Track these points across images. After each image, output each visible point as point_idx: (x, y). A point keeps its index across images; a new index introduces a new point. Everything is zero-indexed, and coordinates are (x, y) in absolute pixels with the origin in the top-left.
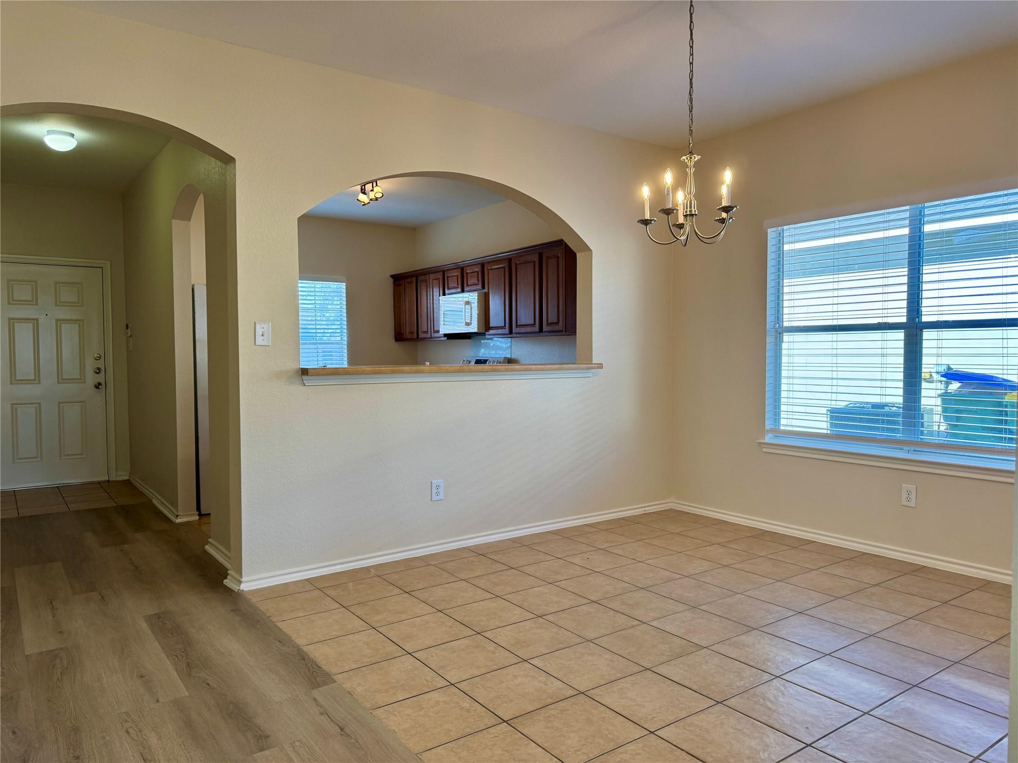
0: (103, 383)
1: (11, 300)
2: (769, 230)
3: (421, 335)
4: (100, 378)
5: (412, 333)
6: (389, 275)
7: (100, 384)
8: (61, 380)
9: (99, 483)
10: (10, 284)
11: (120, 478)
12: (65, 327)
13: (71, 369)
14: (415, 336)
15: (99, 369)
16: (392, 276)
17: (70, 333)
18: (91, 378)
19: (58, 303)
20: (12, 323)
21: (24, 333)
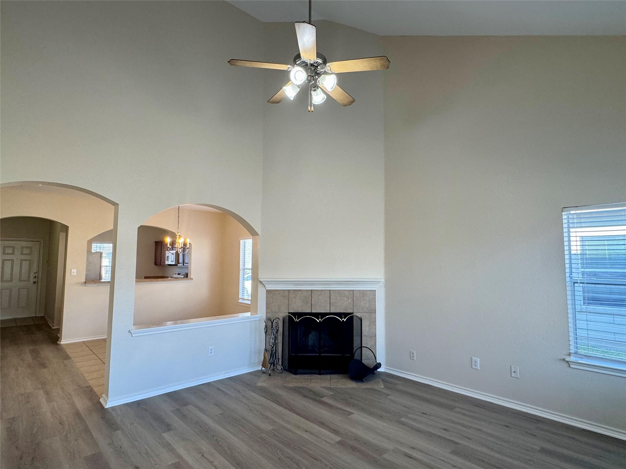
0: (37, 282)
1: (4, 253)
2: (241, 241)
3: (162, 264)
4: (36, 280)
5: (159, 263)
6: (154, 241)
7: (35, 282)
8: (20, 280)
9: (32, 317)
10: (5, 248)
11: (40, 316)
12: (24, 262)
13: (24, 276)
14: (160, 264)
15: (36, 277)
16: (155, 242)
17: (25, 265)
18: (32, 280)
19: (22, 254)
20: (3, 261)
21: (8, 264)
